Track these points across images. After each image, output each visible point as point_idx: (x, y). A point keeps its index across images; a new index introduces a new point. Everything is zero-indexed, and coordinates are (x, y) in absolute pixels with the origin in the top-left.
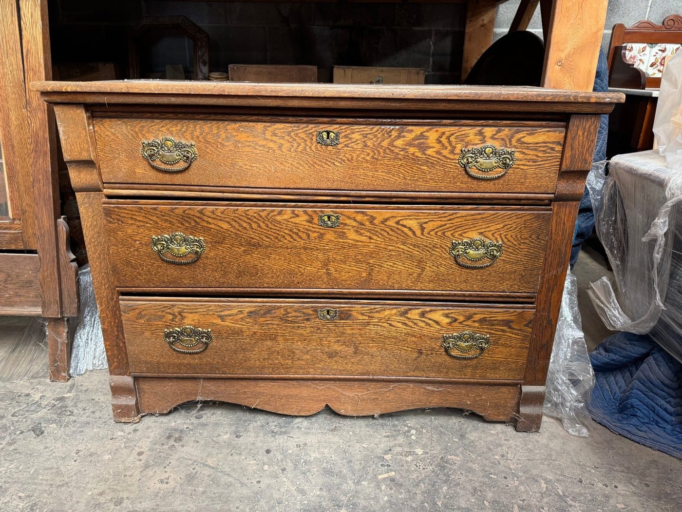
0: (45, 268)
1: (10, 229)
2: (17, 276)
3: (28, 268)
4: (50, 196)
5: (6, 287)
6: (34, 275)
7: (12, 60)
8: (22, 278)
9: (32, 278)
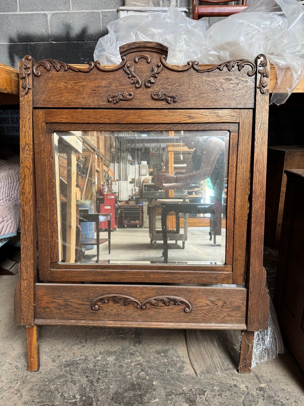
0: (253, 298)
1: (224, 270)
2: (231, 303)
3: (238, 297)
4: (261, 251)
5: (222, 311)
6: (242, 302)
7: (244, 165)
8: (234, 305)
9: (240, 305)
